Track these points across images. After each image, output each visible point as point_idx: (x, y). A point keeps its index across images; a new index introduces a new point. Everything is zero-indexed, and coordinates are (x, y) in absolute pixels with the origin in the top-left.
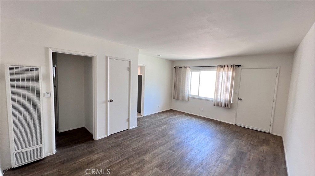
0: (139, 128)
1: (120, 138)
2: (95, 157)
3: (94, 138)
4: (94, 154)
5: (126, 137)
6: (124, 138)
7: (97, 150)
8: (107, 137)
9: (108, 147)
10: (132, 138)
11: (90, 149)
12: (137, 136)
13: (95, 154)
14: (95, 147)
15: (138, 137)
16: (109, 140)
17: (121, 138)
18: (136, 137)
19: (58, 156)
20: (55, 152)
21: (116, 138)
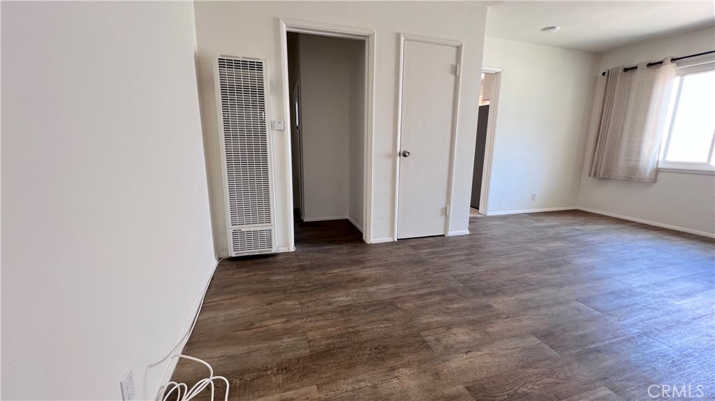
0: (474, 236)
1: (423, 249)
2: (364, 272)
3: (364, 238)
4: (362, 266)
5: (439, 249)
6: (434, 250)
7: (369, 260)
8: (393, 243)
9: (395, 261)
10: (455, 254)
11: (355, 257)
12: (468, 252)
13: (365, 268)
14: (366, 255)
15: (472, 254)
16: (398, 249)
17: (426, 249)
18: (467, 255)
19: (297, 256)
20: (292, 248)
21: (414, 247)
